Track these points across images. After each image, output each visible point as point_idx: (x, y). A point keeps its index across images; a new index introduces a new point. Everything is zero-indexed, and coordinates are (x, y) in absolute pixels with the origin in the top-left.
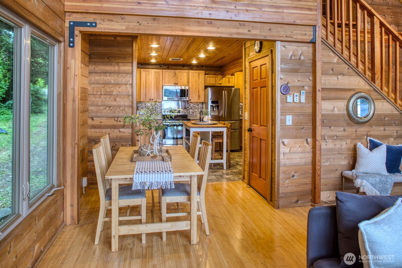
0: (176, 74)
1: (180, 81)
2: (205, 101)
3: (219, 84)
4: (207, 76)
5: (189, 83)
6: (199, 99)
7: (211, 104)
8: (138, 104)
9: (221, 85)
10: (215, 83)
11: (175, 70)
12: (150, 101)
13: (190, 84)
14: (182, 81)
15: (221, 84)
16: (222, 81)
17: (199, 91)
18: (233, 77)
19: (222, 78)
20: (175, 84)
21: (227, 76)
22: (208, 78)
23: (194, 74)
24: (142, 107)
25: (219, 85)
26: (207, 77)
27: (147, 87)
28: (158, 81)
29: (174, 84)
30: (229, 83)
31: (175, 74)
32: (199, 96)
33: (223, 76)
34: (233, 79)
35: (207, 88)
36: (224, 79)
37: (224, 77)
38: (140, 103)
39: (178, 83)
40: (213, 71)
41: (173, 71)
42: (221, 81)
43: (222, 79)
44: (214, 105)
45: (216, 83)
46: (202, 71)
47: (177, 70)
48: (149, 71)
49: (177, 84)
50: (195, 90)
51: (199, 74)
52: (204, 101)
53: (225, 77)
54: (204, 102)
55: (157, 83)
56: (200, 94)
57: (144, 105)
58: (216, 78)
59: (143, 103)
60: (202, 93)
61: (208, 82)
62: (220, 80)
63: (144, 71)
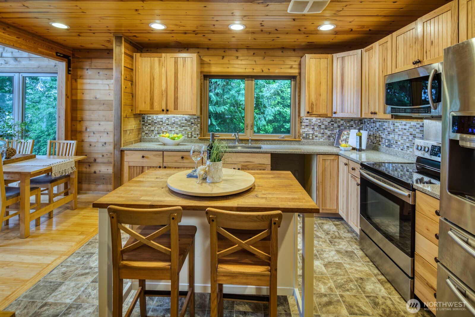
14: (437, 49)
24: (389, 130)
41: (413, 25)
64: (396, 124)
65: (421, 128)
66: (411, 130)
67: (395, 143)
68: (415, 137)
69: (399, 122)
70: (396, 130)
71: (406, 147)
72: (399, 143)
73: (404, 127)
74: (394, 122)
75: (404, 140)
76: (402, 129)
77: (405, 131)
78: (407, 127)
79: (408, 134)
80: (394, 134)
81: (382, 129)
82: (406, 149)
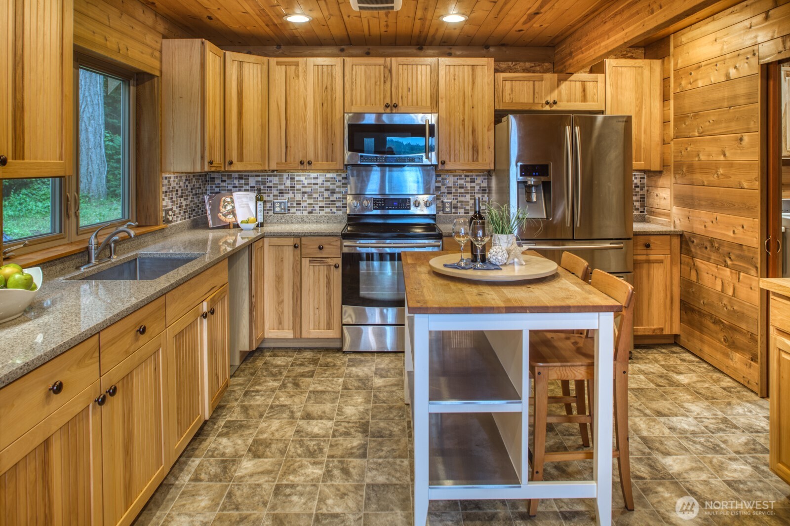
0: (390, 71)
1: (407, 97)
2: (498, 167)
3: (547, 103)
4: (502, 75)
5: (437, 102)
6: (475, 159)
7: (521, 178)
8: (270, 179)
9: (555, 108)
10: (531, 101)
11: (388, 59)
12: (301, 167)
13: (442, 105)
14: (415, 97)
15: (555, 103)
16: (560, 94)
17: (473, 131)
18: (600, 77)
19: (560, 81)
20: (387, 106)
21: (575, 77)
22: (508, 84)
23: (457, 68)
24: (282, 187)
25: (547, 108)
26: (505, 80)
27: (292, 121)
28: (329, 97)
29: (383, 106)
30: (584, 98)
31: (387, 72)
32: (475, 149)
33: (563, 75)
34: (600, 85)
35: (504, 119)
36: (564, 86)
37: (565, 80)
38: (276, 176)
39: (400, 104)
40: (525, 62)
41: (381, 61)
42: (556, 92)
43: (558, 86)
44: (531, 181)
45: (536, 101)
46: (485, 59)
47: (393, 59)
48: (297, 64)
49: (396, 106)
50: (461, 127)
51: (473, 70)
52: (492, 167)
53: (571, 79)
54: (494, 170)
55: (325, 105)
56: (480, 140)
57: (288, 183)
58: (536, 83)
59: (285, 176)
60: (486, 137)
61: (507, 98)
62: (552, 90)
63: (278, 63)
64: (297, 178)
65: (343, 181)
66: (326, 184)
67: (295, 204)
68: (334, 193)
69: (303, 175)
70: (298, 187)
71: (317, 208)
72: (304, 204)
73: (313, 181)
74: (294, 175)
75: (315, 198)
76: (308, 184)
77: (317, 187)
78: (320, 181)
79: (323, 190)
80: (293, 193)
81: (264, 187)
82: (318, 211)
